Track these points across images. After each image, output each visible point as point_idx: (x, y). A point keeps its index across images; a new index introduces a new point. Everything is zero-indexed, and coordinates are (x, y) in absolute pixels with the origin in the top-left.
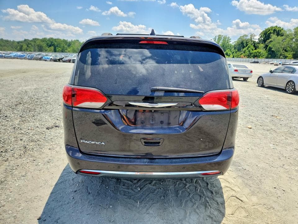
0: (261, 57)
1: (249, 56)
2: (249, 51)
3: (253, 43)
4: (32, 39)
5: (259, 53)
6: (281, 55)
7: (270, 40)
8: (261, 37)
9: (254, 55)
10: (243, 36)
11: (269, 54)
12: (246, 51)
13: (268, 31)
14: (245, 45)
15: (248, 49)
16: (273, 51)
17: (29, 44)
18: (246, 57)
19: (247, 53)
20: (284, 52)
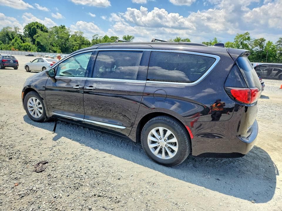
0: (32, 50)
1: (19, 48)
2: (18, 44)
3: (19, 36)
5: (28, 46)
6: (50, 49)
7: (37, 34)
8: (26, 31)
9: (25, 48)
10: (7, 28)
11: (38, 48)
12: (14, 43)
13: (32, 26)
14: (11, 37)
15: (16, 41)
16: (42, 46)
18: (17, 49)
19: (17, 46)
20: (51, 47)
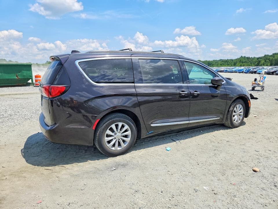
4: (272, 54)
17: (267, 59)
